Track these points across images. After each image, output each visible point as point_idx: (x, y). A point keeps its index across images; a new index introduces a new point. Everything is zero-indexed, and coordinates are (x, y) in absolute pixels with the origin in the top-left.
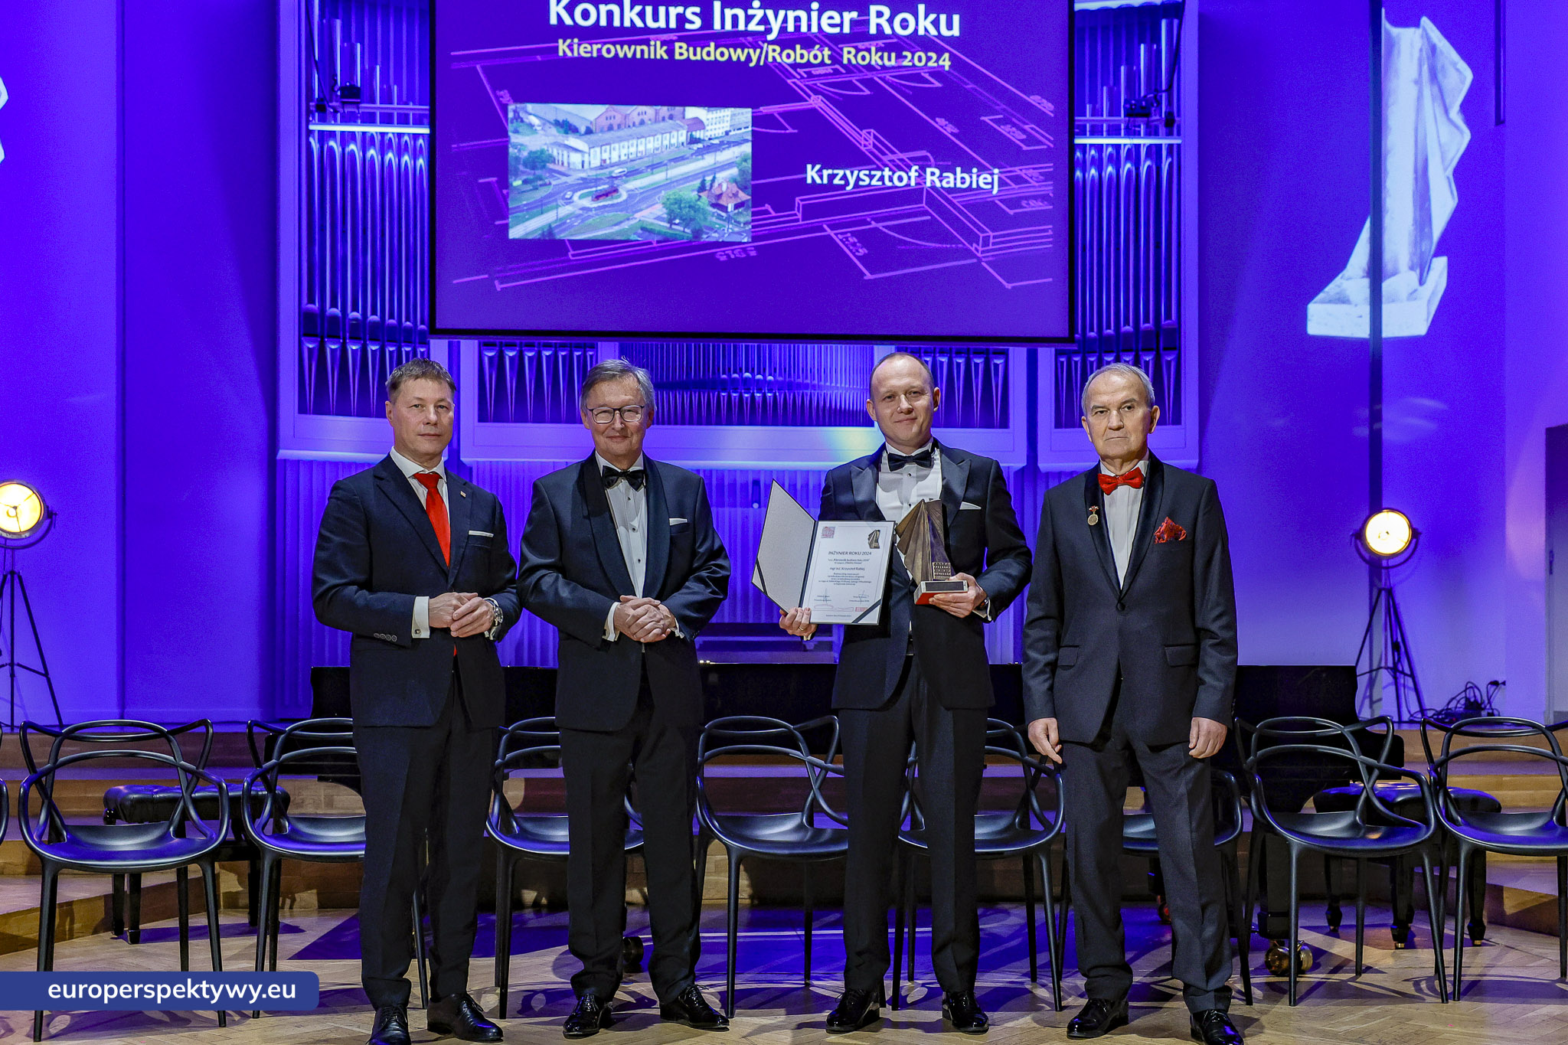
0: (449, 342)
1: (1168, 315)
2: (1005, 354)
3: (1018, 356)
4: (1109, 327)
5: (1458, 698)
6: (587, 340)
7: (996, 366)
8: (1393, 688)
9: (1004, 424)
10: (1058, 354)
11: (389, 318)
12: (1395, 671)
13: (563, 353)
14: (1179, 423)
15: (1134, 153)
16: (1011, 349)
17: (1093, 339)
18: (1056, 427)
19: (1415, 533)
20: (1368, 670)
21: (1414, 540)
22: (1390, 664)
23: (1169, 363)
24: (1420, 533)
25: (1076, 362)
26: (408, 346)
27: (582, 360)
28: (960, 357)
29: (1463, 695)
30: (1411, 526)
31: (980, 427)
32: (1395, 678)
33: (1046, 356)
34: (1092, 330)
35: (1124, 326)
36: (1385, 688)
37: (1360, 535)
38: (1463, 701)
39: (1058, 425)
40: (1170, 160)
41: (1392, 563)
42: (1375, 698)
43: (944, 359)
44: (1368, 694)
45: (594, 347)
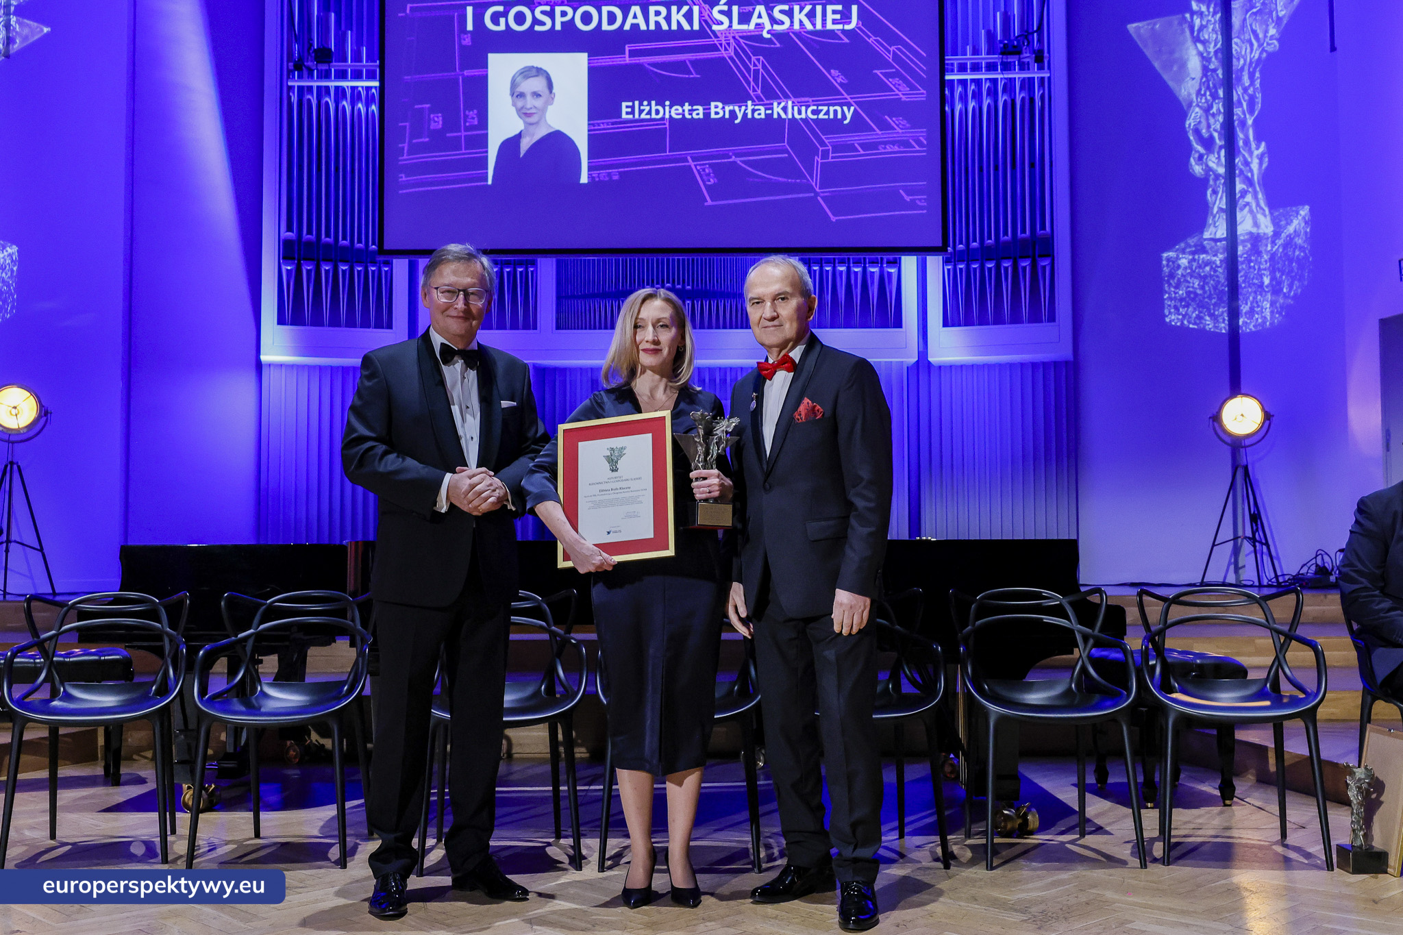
0: (410, 262)
1: (1043, 227)
2: (896, 263)
3: (909, 264)
4: (990, 238)
5: (1309, 565)
6: (530, 257)
7: (890, 274)
8: (1253, 555)
9: (898, 323)
10: (946, 262)
11: (358, 243)
12: (1253, 540)
13: (508, 270)
14: (1054, 320)
15: (1009, 86)
16: (903, 258)
17: (975, 249)
18: (944, 326)
19: (1268, 416)
20: (1232, 538)
21: (1268, 422)
22: (1249, 533)
23: (1044, 267)
24: (1273, 416)
25: (961, 269)
26: (373, 266)
27: (525, 275)
28: (857, 267)
29: (1314, 561)
30: (1263, 409)
31: (876, 328)
32: (1255, 546)
33: (935, 264)
34: (975, 241)
35: (1003, 236)
36: (1247, 555)
37: (1216, 418)
38: (1313, 568)
39: (945, 324)
40: (1041, 92)
41: (1247, 442)
42: (1240, 565)
43: (843, 269)
44: (1233, 560)
45: (534, 263)
